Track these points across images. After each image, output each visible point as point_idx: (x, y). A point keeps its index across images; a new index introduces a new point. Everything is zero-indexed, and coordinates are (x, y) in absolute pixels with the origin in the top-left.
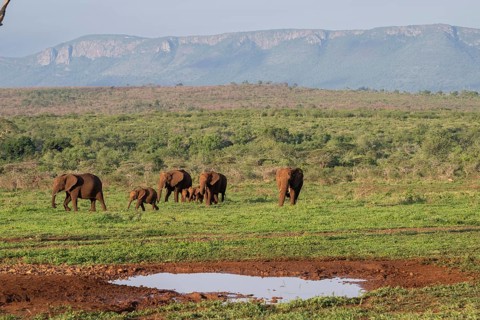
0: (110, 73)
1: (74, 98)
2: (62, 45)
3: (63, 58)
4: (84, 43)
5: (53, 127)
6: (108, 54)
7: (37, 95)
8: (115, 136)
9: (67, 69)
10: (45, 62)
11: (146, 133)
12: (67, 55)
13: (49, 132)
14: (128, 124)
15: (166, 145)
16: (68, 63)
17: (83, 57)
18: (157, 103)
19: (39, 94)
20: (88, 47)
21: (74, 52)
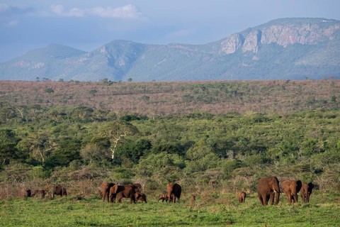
0: (305, 62)
1: (242, 94)
2: (250, 30)
3: (250, 46)
4: (275, 28)
6: (303, 40)
7: (201, 90)
8: (246, 139)
9: (255, 58)
10: (230, 49)
11: (280, 136)
12: (256, 42)
13: (175, 135)
14: (264, 126)
15: (299, 149)
16: (255, 50)
17: (274, 44)
19: (204, 88)
20: (279, 32)
21: (263, 38)
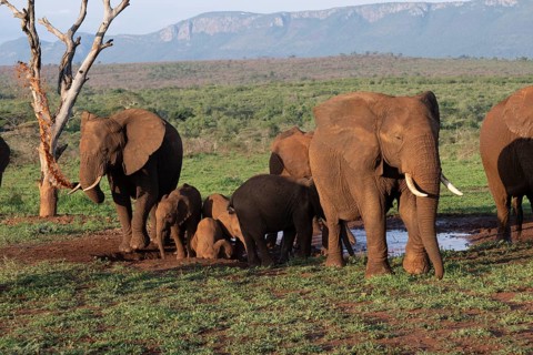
0: (228, 47)
1: (195, 72)
2: (183, 22)
3: (184, 35)
4: (203, 19)
5: (176, 99)
6: (226, 30)
7: (160, 69)
8: (234, 105)
9: (188, 44)
10: (167, 38)
11: (263, 102)
12: (188, 31)
14: (245, 94)
15: (281, 113)
16: (188, 39)
17: (203, 33)
18: (272, 74)
19: (163, 68)
20: (207, 23)
21: (194, 28)
